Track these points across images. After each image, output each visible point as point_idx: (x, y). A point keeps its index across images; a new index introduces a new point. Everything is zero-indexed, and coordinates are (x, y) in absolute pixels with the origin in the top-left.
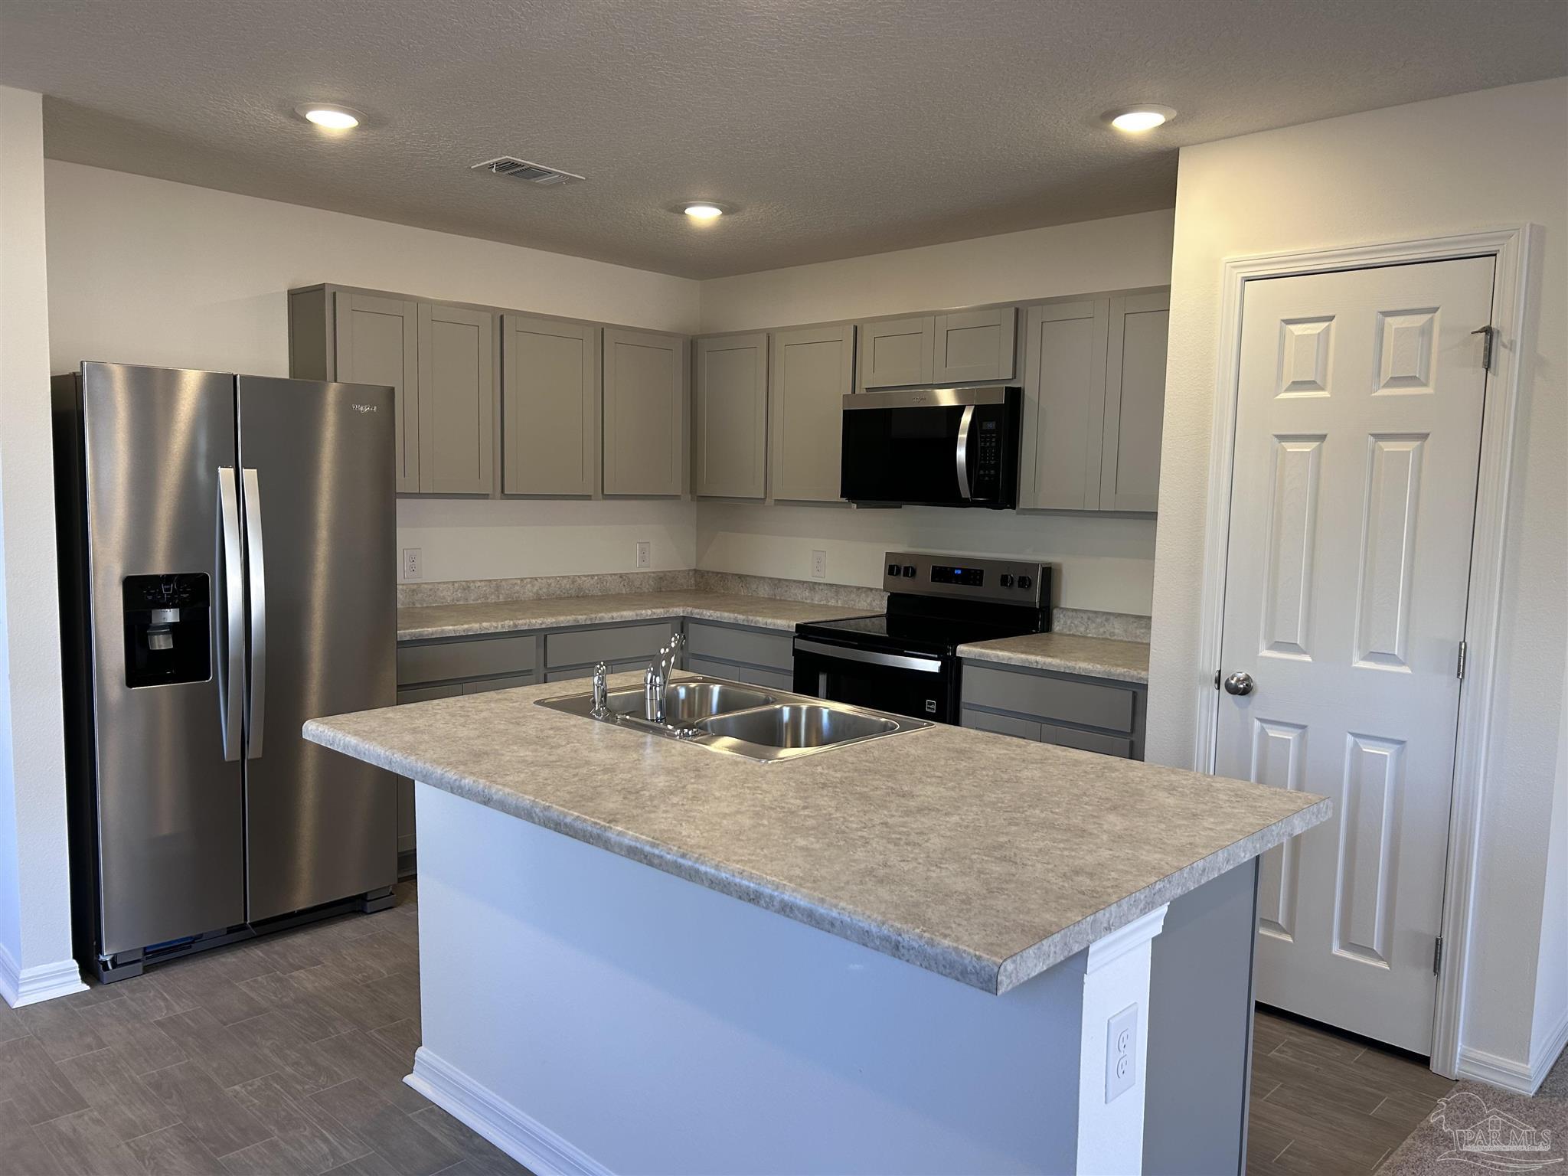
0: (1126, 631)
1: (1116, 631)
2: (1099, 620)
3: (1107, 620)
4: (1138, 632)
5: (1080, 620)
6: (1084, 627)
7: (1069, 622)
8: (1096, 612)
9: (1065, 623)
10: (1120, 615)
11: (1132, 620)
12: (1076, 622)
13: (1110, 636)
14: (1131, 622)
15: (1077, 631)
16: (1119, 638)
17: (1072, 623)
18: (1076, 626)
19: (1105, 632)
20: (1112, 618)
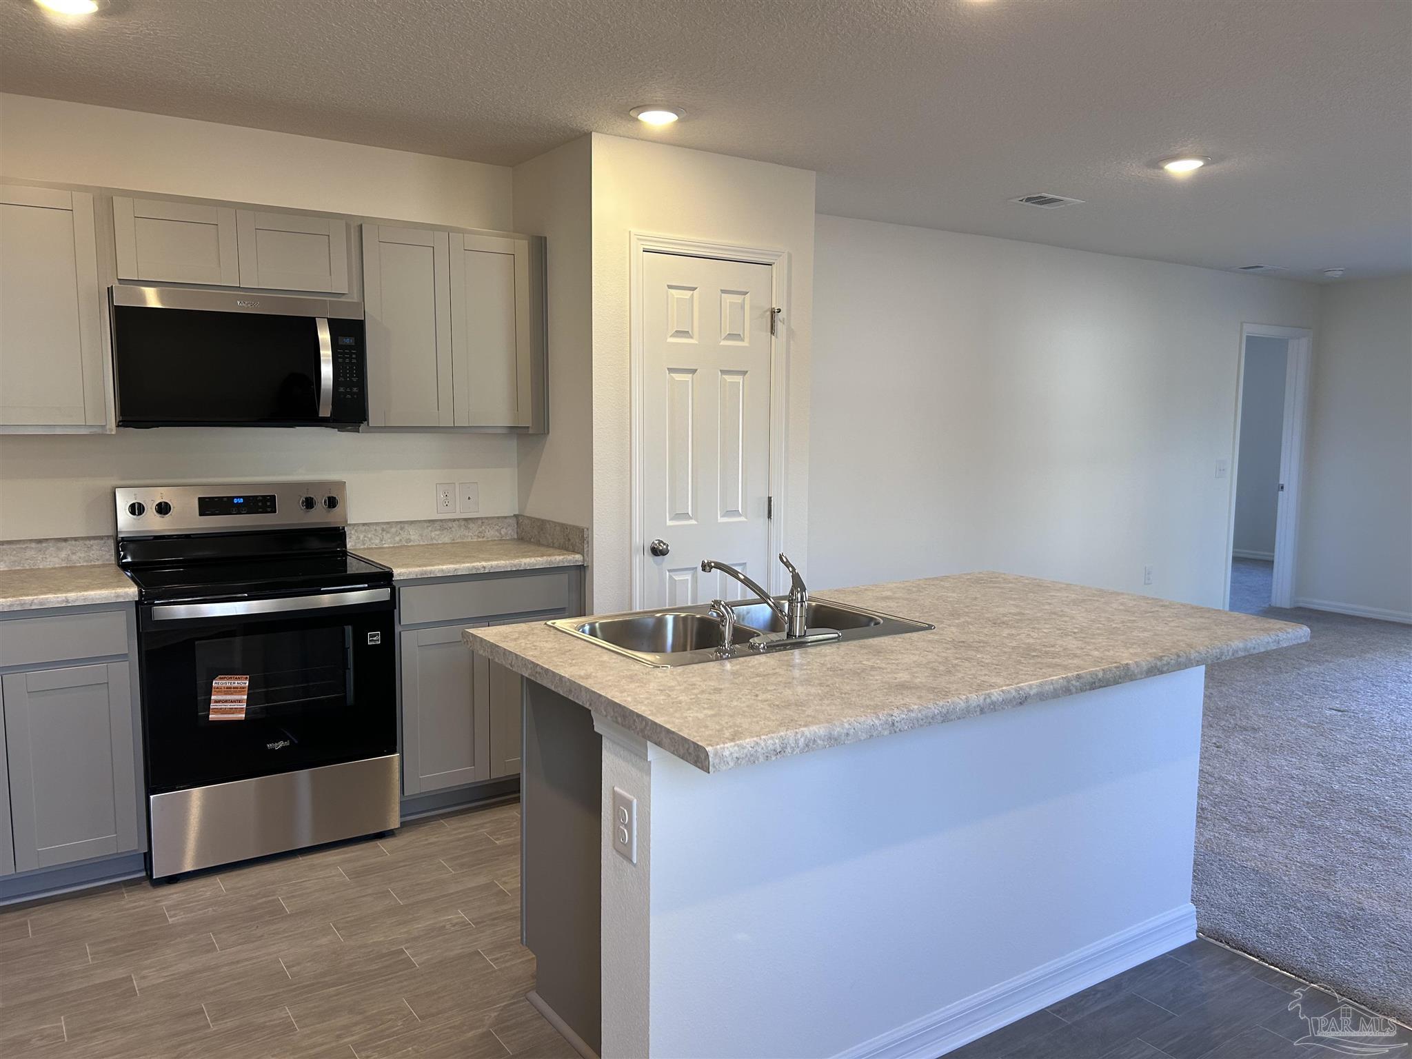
0: (421, 535)
1: (412, 537)
2: (393, 530)
3: (402, 529)
4: (433, 535)
5: (373, 532)
6: (378, 538)
7: (362, 537)
8: (388, 523)
9: (358, 538)
10: (412, 522)
11: (426, 525)
12: (369, 536)
13: (406, 542)
14: (425, 526)
15: (372, 543)
16: (416, 544)
17: (365, 537)
18: (370, 539)
19: (401, 540)
20: (406, 525)
